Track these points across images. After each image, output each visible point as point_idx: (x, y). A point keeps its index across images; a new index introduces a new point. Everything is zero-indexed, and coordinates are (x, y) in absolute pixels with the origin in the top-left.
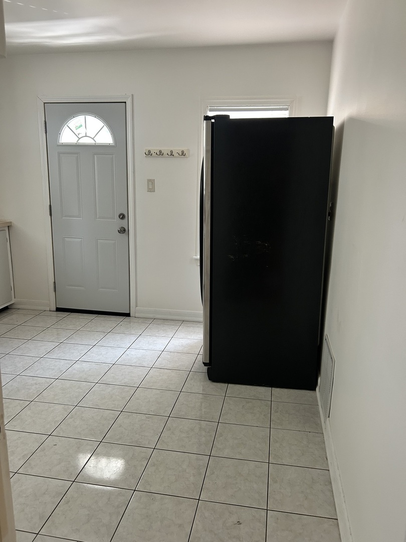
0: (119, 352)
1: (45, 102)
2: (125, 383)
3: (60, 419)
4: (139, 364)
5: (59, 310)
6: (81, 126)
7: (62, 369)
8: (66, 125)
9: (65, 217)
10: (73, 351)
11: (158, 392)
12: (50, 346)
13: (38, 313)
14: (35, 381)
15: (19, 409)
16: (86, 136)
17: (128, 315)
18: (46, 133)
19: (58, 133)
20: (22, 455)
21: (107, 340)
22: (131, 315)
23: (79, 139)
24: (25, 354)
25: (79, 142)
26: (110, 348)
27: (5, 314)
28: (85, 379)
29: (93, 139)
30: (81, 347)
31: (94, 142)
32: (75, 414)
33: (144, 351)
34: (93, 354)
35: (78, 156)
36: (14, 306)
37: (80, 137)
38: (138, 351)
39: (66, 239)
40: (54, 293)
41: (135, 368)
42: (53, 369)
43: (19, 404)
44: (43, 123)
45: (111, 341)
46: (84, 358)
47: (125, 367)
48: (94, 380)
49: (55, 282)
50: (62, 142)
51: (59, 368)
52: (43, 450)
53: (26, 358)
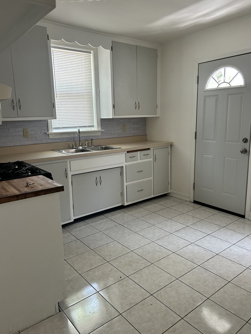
0: (225, 245)
1: (199, 63)
2: (220, 274)
3: (163, 285)
4: (238, 261)
5: (195, 202)
6: (222, 75)
7: (180, 246)
8: (211, 77)
9: (205, 140)
10: (192, 235)
11: (245, 293)
12: (180, 226)
13: (182, 201)
14: (160, 250)
15: (143, 266)
16: (224, 82)
17: (243, 217)
18: (198, 84)
19: (205, 82)
20: (130, 302)
21: (220, 233)
22: (246, 217)
23: (219, 85)
24: (163, 228)
25: (219, 87)
26: (219, 240)
27: (164, 198)
28: (192, 259)
29: (229, 83)
30: (199, 233)
31: (229, 86)
32: (174, 286)
33: (246, 251)
34: (205, 241)
35: (217, 97)
36: (170, 195)
37: (219, 83)
38: (241, 249)
39: (204, 155)
40: (193, 190)
41: (233, 263)
42: (175, 244)
43: (145, 263)
44: (197, 77)
45: (222, 235)
46: (198, 243)
47: (225, 259)
48: (198, 262)
49: (194, 183)
50: (208, 88)
51: (179, 245)
52: (143, 305)
53: (162, 231)
